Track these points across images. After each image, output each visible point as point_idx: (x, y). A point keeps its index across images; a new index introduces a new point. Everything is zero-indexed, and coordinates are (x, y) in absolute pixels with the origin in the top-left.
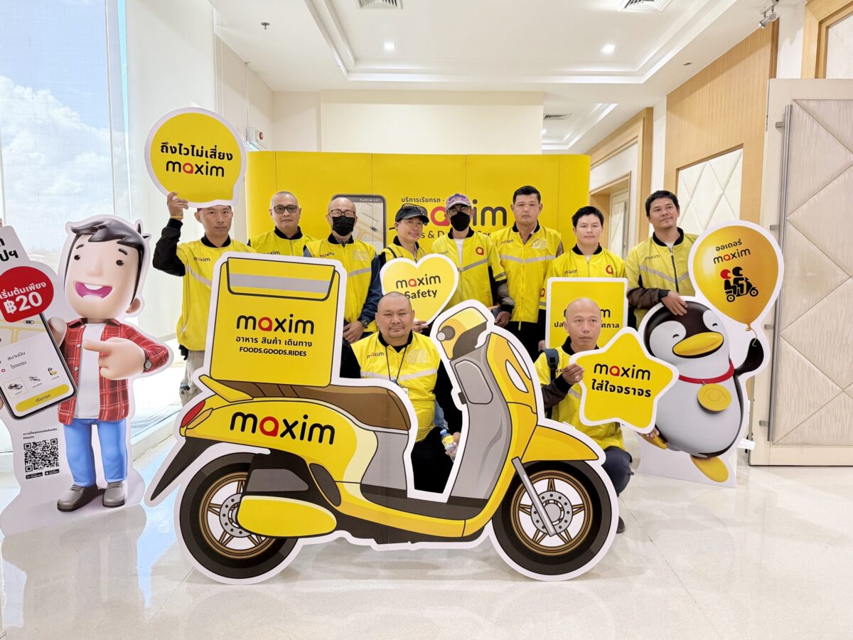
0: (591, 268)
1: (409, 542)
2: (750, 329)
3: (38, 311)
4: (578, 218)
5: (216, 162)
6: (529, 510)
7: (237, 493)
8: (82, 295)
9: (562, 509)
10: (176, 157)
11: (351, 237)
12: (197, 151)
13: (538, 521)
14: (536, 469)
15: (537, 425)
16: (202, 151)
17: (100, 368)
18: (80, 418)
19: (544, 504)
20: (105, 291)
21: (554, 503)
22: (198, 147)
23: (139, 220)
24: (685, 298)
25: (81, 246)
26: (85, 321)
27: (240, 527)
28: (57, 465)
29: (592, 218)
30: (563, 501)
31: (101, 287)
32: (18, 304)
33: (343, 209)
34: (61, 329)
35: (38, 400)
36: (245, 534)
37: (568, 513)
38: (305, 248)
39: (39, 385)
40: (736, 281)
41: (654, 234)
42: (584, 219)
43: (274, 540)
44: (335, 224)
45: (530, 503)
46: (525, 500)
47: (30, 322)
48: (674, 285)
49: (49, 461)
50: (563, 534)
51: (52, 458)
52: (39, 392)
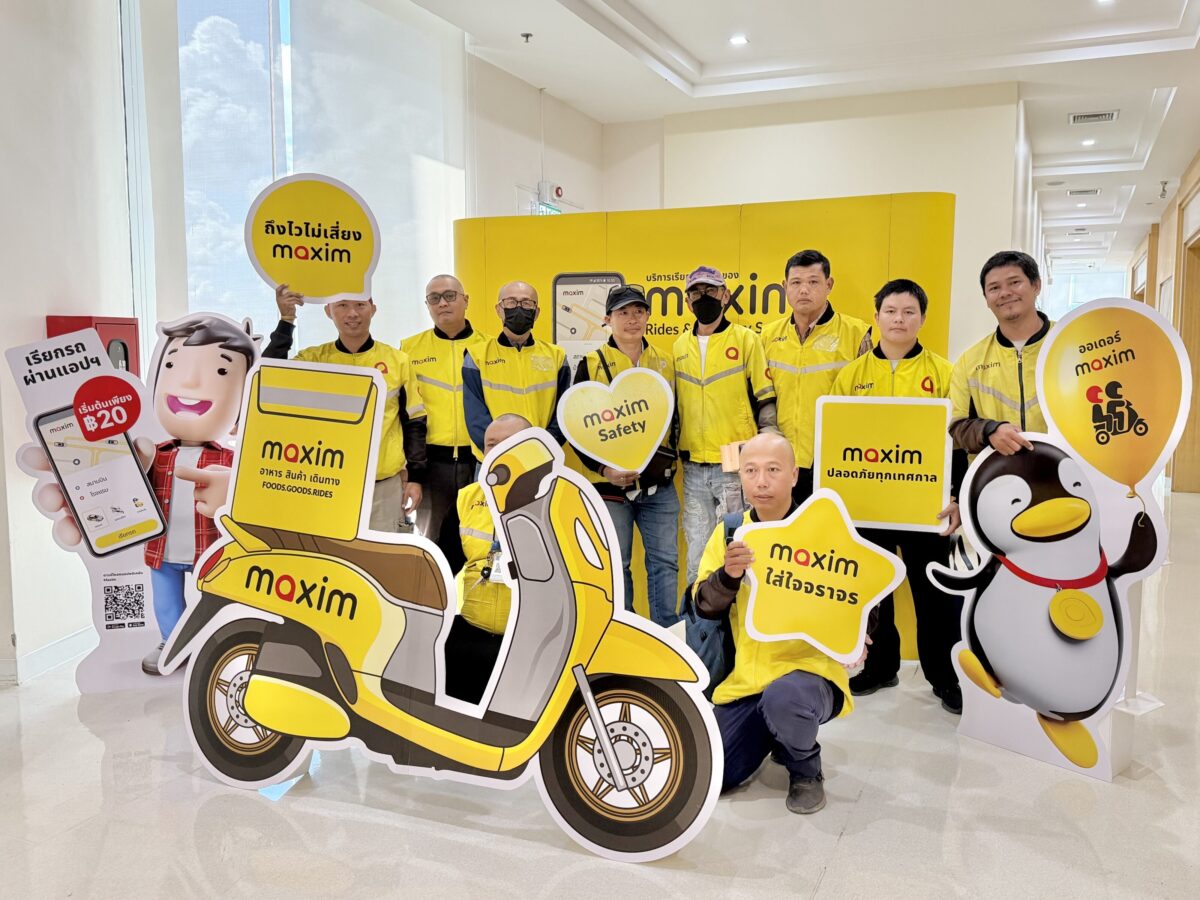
0: (898, 380)
1: (433, 768)
2: (1133, 495)
3: (122, 429)
4: (883, 297)
5: (340, 244)
6: (591, 747)
7: (246, 670)
8: (175, 412)
9: (638, 752)
10: (285, 239)
11: (531, 335)
12: (313, 230)
13: (602, 765)
14: (606, 685)
15: (611, 619)
16: (319, 231)
17: (196, 502)
18: (171, 562)
19: (613, 741)
20: (203, 406)
21: (628, 741)
22: (314, 225)
23: (247, 318)
24: (1029, 436)
25: (175, 351)
26: (178, 443)
27: (246, 714)
28: (142, 616)
29: (906, 299)
30: (641, 739)
31: (197, 402)
32: (100, 421)
33: (520, 297)
34: (149, 452)
35: (121, 536)
36: (250, 723)
37: (647, 758)
38: (466, 352)
39: (122, 517)
40: (1111, 406)
41: (998, 328)
42: (891, 300)
43: (280, 736)
44: (507, 319)
45: (593, 737)
46: (587, 731)
47: (112, 442)
48: (1018, 414)
49: (133, 611)
50: (637, 790)
51: (136, 608)
52: (123, 526)
